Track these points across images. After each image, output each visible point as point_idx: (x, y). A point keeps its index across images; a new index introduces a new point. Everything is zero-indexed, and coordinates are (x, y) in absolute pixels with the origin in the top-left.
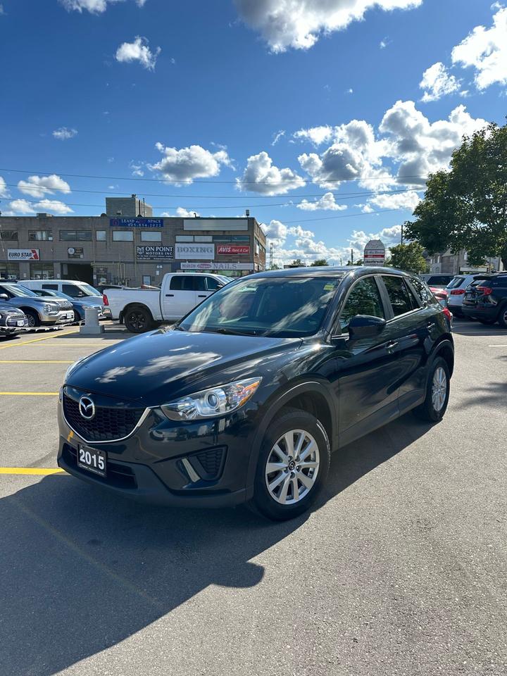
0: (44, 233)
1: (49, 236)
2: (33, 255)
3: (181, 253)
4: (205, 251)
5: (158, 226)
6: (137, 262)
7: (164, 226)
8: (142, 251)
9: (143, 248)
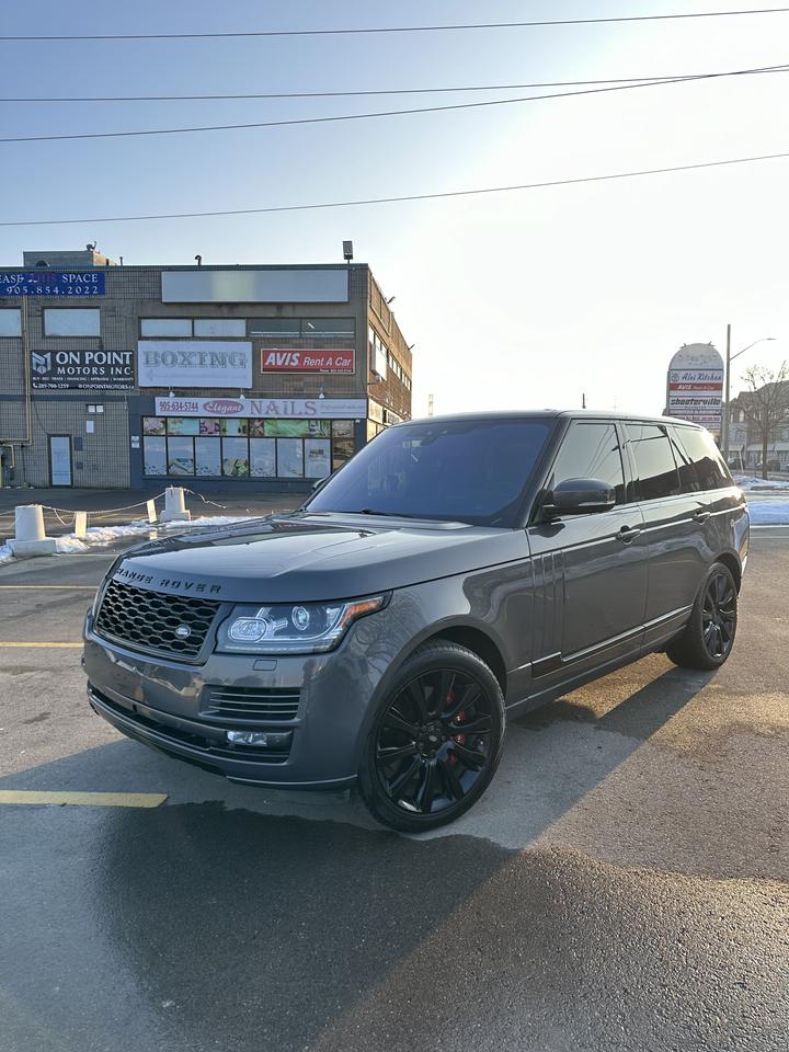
3: (155, 370)
4: (223, 364)
5: (91, 291)
6: (33, 398)
7: (107, 290)
8: (45, 365)
9: (48, 356)
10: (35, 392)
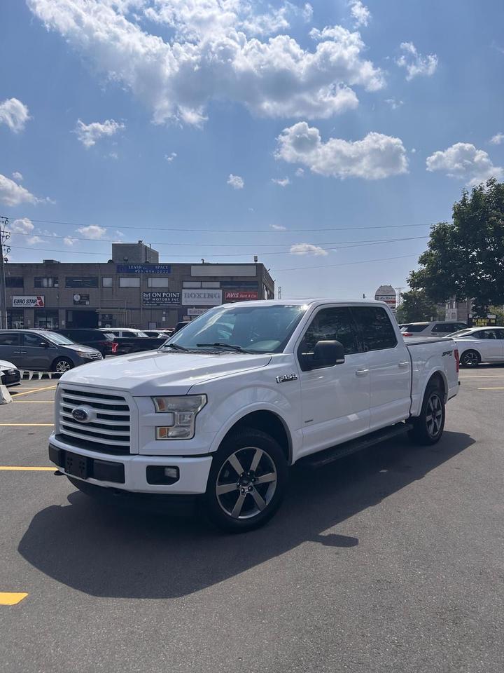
0: (50, 281)
1: (55, 282)
2: (38, 301)
3: (188, 299)
4: (212, 297)
5: (166, 272)
6: (143, 309)
7: (171, 272)
8: (148, 297)
9: (149, 294)
10: (144, 307)
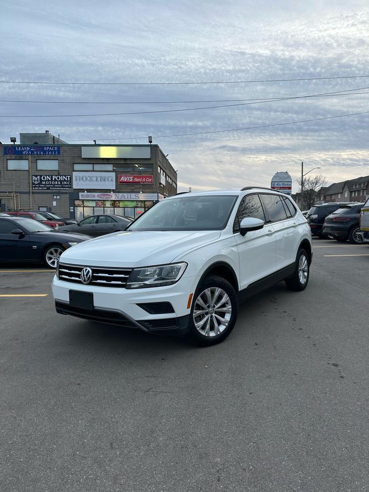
3: (79, 183)
4: (105, 180)
5: (55, 153)
6: (33, 193)
7: (61, 153)
8: (38, 181)
9: (39, 177)
10: (34, 191)
